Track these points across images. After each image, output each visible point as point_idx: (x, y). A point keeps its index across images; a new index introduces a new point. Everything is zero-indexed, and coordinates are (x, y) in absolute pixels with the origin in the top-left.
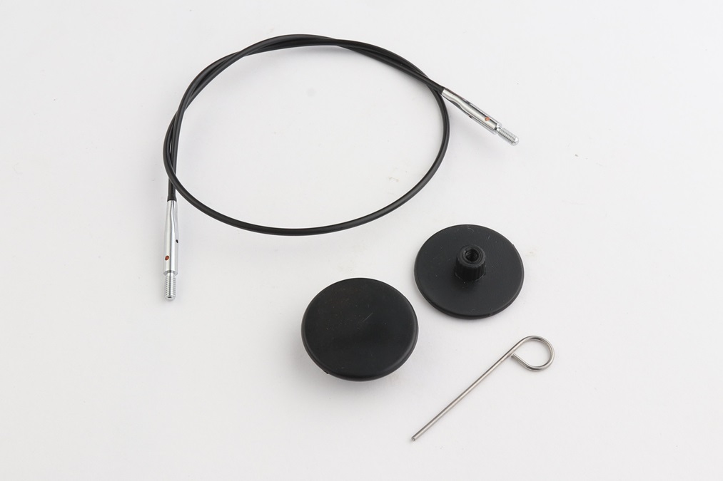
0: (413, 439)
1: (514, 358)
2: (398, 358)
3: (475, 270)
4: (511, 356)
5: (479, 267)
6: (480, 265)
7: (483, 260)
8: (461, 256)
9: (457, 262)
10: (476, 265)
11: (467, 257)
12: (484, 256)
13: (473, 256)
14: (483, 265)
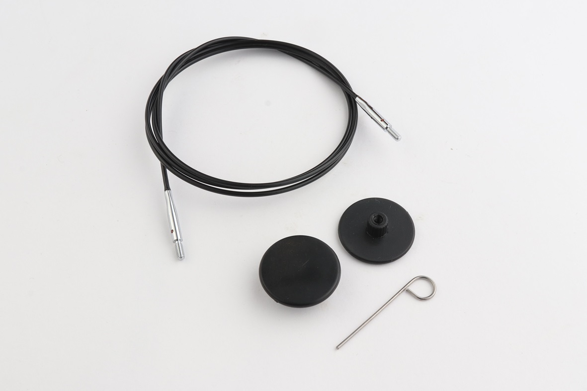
0: (337, 348)
1: (408, 292)
2: (327, 292)
3: (381, 229)
4: (406, 290)
5: (384, 228)
6: (384, 226)
7: (386, 223)
8: (371, 220)
9: (368, 225)
10: (382, 226)
11: (375, 221)
12: (387, 220)
13: (379, 219)
14: (386, 226)
